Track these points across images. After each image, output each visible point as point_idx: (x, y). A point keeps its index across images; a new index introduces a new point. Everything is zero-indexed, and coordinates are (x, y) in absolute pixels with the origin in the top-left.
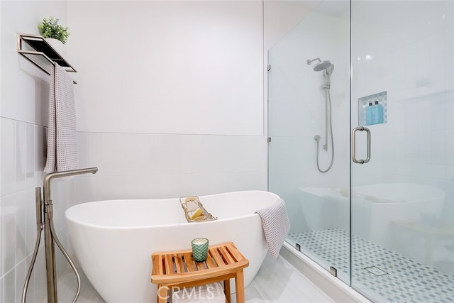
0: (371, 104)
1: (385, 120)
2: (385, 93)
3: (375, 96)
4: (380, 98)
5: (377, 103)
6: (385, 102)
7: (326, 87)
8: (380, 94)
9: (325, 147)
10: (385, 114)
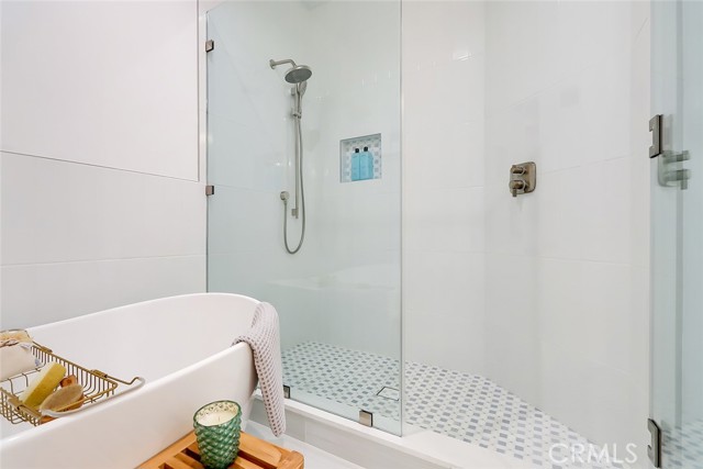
0: (357, 151)
1: (375, 174)
2: (378, 137)
3: (361, 139)
4: (369, 143)
5: (366, 149)
6: (377, 149)
7: (296, 116)
8: (368, 138)
9: (295, 212)
10: (376, 166)
